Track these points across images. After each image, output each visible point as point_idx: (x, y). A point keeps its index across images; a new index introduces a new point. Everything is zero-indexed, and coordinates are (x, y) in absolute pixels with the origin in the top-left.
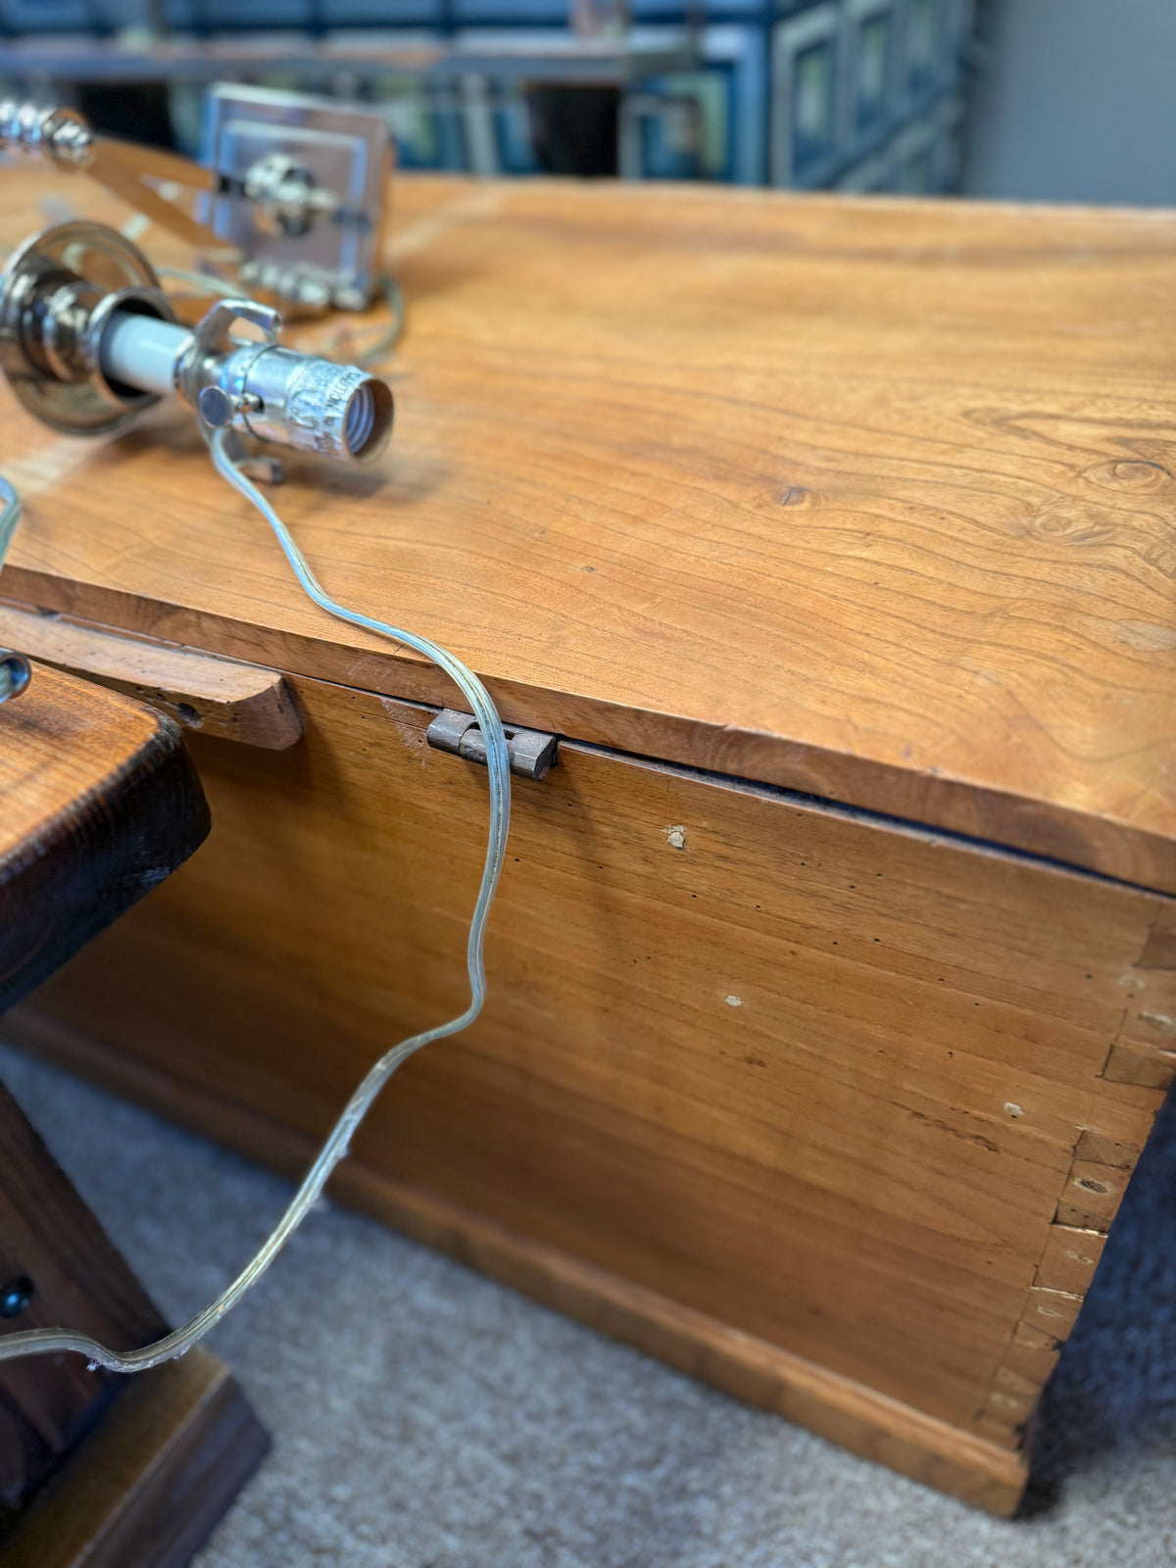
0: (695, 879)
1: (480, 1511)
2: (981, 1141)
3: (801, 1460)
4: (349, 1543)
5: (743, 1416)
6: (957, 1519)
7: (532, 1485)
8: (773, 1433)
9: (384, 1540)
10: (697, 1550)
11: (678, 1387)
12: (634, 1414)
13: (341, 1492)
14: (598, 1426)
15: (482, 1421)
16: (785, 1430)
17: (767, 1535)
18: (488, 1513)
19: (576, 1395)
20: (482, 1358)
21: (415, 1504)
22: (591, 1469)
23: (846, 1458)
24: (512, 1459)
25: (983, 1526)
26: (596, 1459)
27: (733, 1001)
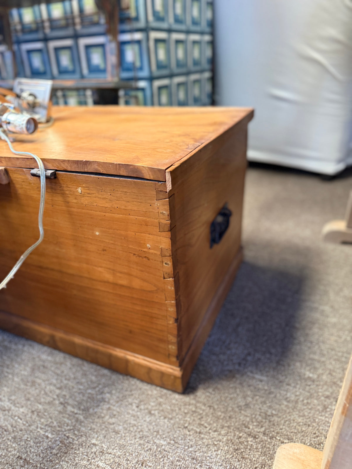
0: (85, 201)
1: (49, 399)
2: (146, 258)
3: (133, 385)
4: (13, 408)
5: (121, 377)
6: (170, 395)
7: (64, 393)
8: (128, 379)
9: (22, 407)
10: (104, 405)
11: (106, 372)
12: (93, 378)
13: (13, 398)
14: (83, 380)
15: (54, 381)
16: (131, 379)
17: (122, 401)
18: (52, 399)
19: (79, 375)
20: (57, 368)
21: (32, 399)
22: (80, 389)
23: (145, 384)
24: (60, 388)
25: (177, 396)
26: (81, 387)
27: (97, 233)
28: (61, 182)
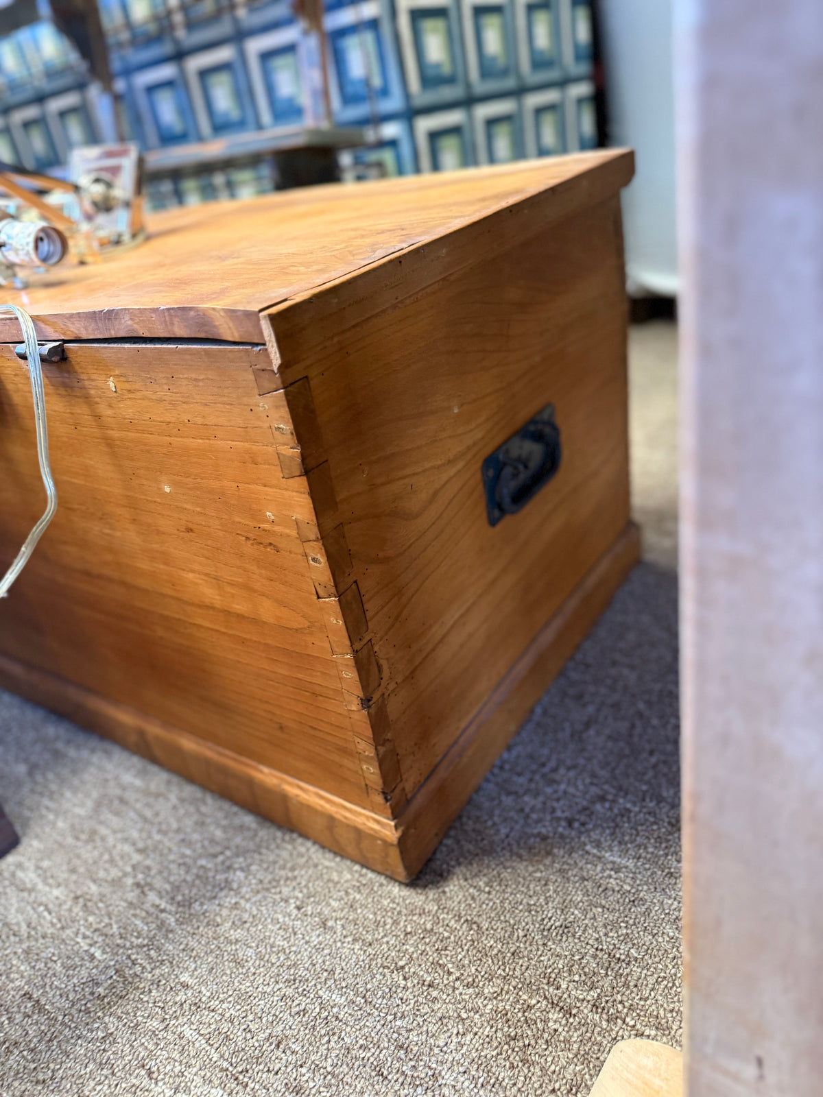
0: (127, 410)
1: (115, 873)
2: (272, 547)
3: (301, 855)
4: (40, 886)
5: (279, 834)
6: (381, 885)
7: (148, 862)
8: (292, 841)
9: (59, 885)
10: (226, 896)
11: (249, 820)
12: (219, 834)
13: (45, 864)
14: (196, 836)
15: (135, 834)
16: (300, 840)
17: (267, 890)
18: (120, 874)
19: (189, 823)
20: (148, 805)
21: (82, 870)
22: (183, 856)
23: (329, 855)
24: (141, 851)
25: (396, 890)
26: (188, 852)
27: (167, 490)
28: (77, 367)
